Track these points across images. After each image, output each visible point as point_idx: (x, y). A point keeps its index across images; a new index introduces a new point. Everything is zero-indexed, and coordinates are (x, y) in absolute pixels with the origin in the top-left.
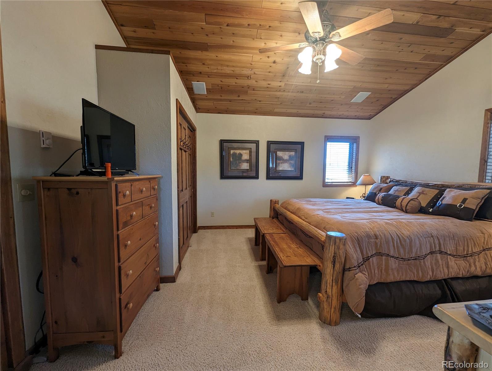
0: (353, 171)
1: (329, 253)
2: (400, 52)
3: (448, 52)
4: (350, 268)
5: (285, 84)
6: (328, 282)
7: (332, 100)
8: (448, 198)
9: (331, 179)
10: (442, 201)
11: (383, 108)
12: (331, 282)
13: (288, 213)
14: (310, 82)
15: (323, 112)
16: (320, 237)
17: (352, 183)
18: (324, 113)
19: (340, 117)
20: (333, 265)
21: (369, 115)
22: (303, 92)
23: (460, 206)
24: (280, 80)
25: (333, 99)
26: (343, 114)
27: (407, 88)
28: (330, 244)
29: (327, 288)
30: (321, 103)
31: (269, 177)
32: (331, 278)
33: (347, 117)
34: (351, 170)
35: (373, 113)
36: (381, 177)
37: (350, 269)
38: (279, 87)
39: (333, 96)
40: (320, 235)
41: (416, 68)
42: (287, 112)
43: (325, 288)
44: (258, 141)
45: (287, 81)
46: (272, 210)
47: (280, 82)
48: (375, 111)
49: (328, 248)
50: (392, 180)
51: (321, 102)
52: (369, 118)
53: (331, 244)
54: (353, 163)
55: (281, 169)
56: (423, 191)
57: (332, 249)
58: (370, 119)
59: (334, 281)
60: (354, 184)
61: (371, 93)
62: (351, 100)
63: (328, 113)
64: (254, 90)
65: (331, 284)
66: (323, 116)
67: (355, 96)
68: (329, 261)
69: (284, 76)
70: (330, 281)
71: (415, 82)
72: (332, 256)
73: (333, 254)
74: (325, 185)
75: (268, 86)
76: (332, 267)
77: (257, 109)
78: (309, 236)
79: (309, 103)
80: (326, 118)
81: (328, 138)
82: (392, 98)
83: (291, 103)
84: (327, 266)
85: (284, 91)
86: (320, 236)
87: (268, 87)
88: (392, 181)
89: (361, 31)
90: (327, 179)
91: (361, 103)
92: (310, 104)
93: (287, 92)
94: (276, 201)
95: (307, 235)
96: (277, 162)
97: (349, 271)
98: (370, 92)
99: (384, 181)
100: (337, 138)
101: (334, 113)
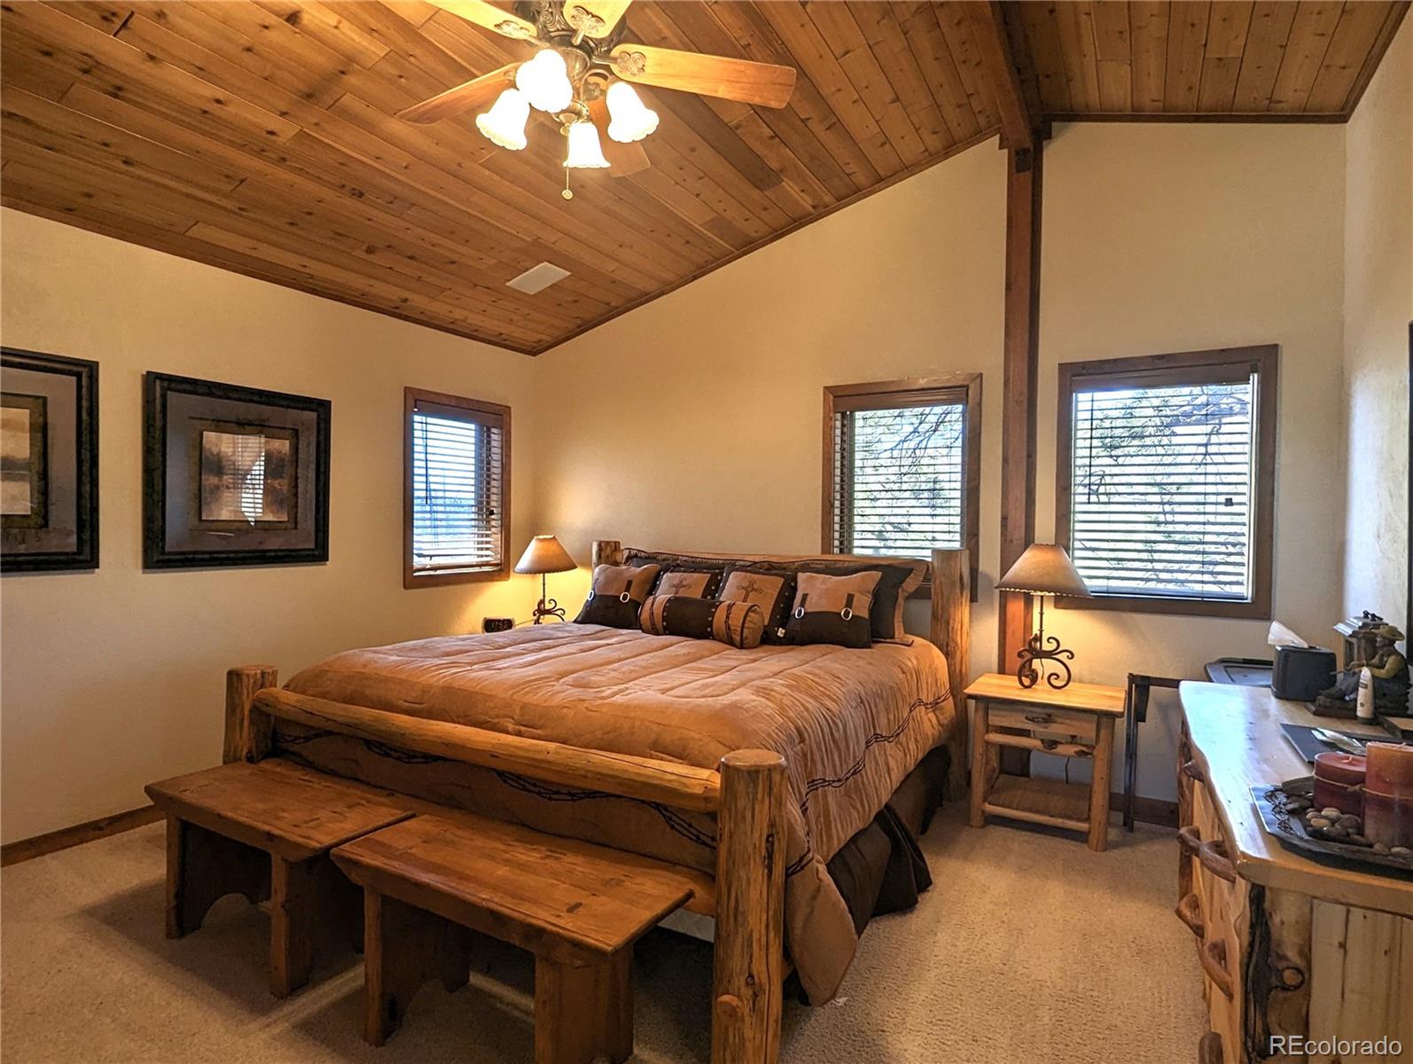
0: (493, 523)
1: (752, 831)
2: (677, 183)
3: (752, 229)
4: (801, 859)
5: (302, 135)
6: (755, 936)
7: (453, 263)
8: (815, 598)
9: (431, 556)
10: (802, 604)
11: (579, 327)
12: (763, 931)
13: (403, 721)
14: (406, 168)
15: (406, 294)
16: (675, 785)
17: (495, 569)
18: (406, 300)
19: (452, 326)
20: (766, 871)
21: (536, 340)
22: (361, 195)
23: (847, 614)
24: (283, 107)
25: (454, 257)
26: (465, 321)
27: (652, 287)
28: (755, 799)
29: (751, 962)
30: (412, 261)
31: (162, 557)
32: (764, 917)
33: (475, 333)
34: (488, 522)
35: (549, 339)
36: (600, 545)
37: (804, 862)
38: (264, 134)
39: (461, 249)
40: (674, 777)
41: (688, 242)
42: (254, 253)
43: (746, 967)
44: (92, 368)
45: (316, 124)
46: (246, 723)
47: (283, 114)
48: (557, 333)
49: (748, 815)
50: (633, 552)
51: (411, 258)
52: (533, 351)
53: (760, 796)
54: (494, 497)
55: (225, 515)
56: (752, 583)
57: (761, 812)
58: (534, 354)
59: (771, 925)
60: (501, 570)
61: (569, 273)
62: (509, 281)
63: (418, 301)
64: (117, 92)
65: (764, 940)
66: (397, 308)
67: (527, 270)
68: (755, 861)
69: (309, 96)
70: (760, 931)
71: (669, 276)
72: (764, 837)
73: (765, 832)
74: (413, 580)
75: (214, 108)
76: (766, 877)
77: (89, 196)
78: (569, 794)
79: (365, 248)
80: (407, 318)
81: (418, 397)
82: (608, 304)
83: (291, 224)
84: (749, 879)
85: (284, 159)
86: (671, 781)
87: (205, 112)
88: (636, 556)
89: (703, 89)
90: (420, 555)
91: (534, 296)
92: (370, 250)
93: (292, 169)
94: (263, 674)
95: (558, 793)
96: (204, 483)
97: (802, 868)
98: (567, 270)
99: (608, 556)
100: (447, 402)
101: (438, 308)
